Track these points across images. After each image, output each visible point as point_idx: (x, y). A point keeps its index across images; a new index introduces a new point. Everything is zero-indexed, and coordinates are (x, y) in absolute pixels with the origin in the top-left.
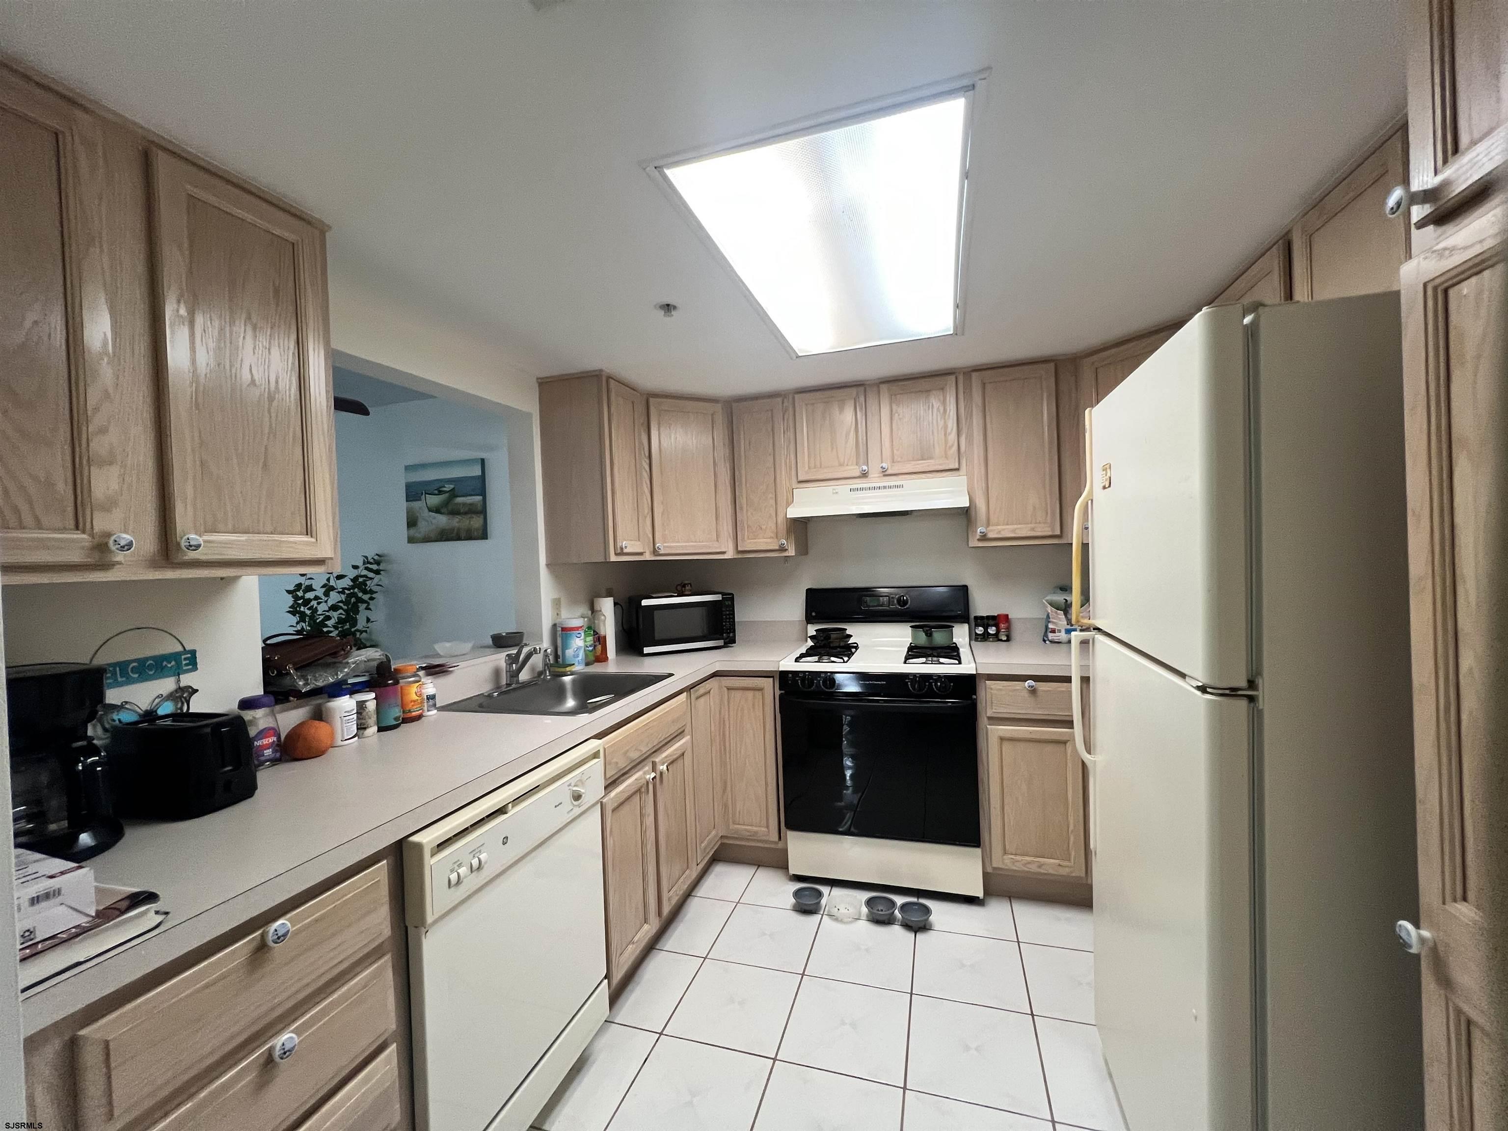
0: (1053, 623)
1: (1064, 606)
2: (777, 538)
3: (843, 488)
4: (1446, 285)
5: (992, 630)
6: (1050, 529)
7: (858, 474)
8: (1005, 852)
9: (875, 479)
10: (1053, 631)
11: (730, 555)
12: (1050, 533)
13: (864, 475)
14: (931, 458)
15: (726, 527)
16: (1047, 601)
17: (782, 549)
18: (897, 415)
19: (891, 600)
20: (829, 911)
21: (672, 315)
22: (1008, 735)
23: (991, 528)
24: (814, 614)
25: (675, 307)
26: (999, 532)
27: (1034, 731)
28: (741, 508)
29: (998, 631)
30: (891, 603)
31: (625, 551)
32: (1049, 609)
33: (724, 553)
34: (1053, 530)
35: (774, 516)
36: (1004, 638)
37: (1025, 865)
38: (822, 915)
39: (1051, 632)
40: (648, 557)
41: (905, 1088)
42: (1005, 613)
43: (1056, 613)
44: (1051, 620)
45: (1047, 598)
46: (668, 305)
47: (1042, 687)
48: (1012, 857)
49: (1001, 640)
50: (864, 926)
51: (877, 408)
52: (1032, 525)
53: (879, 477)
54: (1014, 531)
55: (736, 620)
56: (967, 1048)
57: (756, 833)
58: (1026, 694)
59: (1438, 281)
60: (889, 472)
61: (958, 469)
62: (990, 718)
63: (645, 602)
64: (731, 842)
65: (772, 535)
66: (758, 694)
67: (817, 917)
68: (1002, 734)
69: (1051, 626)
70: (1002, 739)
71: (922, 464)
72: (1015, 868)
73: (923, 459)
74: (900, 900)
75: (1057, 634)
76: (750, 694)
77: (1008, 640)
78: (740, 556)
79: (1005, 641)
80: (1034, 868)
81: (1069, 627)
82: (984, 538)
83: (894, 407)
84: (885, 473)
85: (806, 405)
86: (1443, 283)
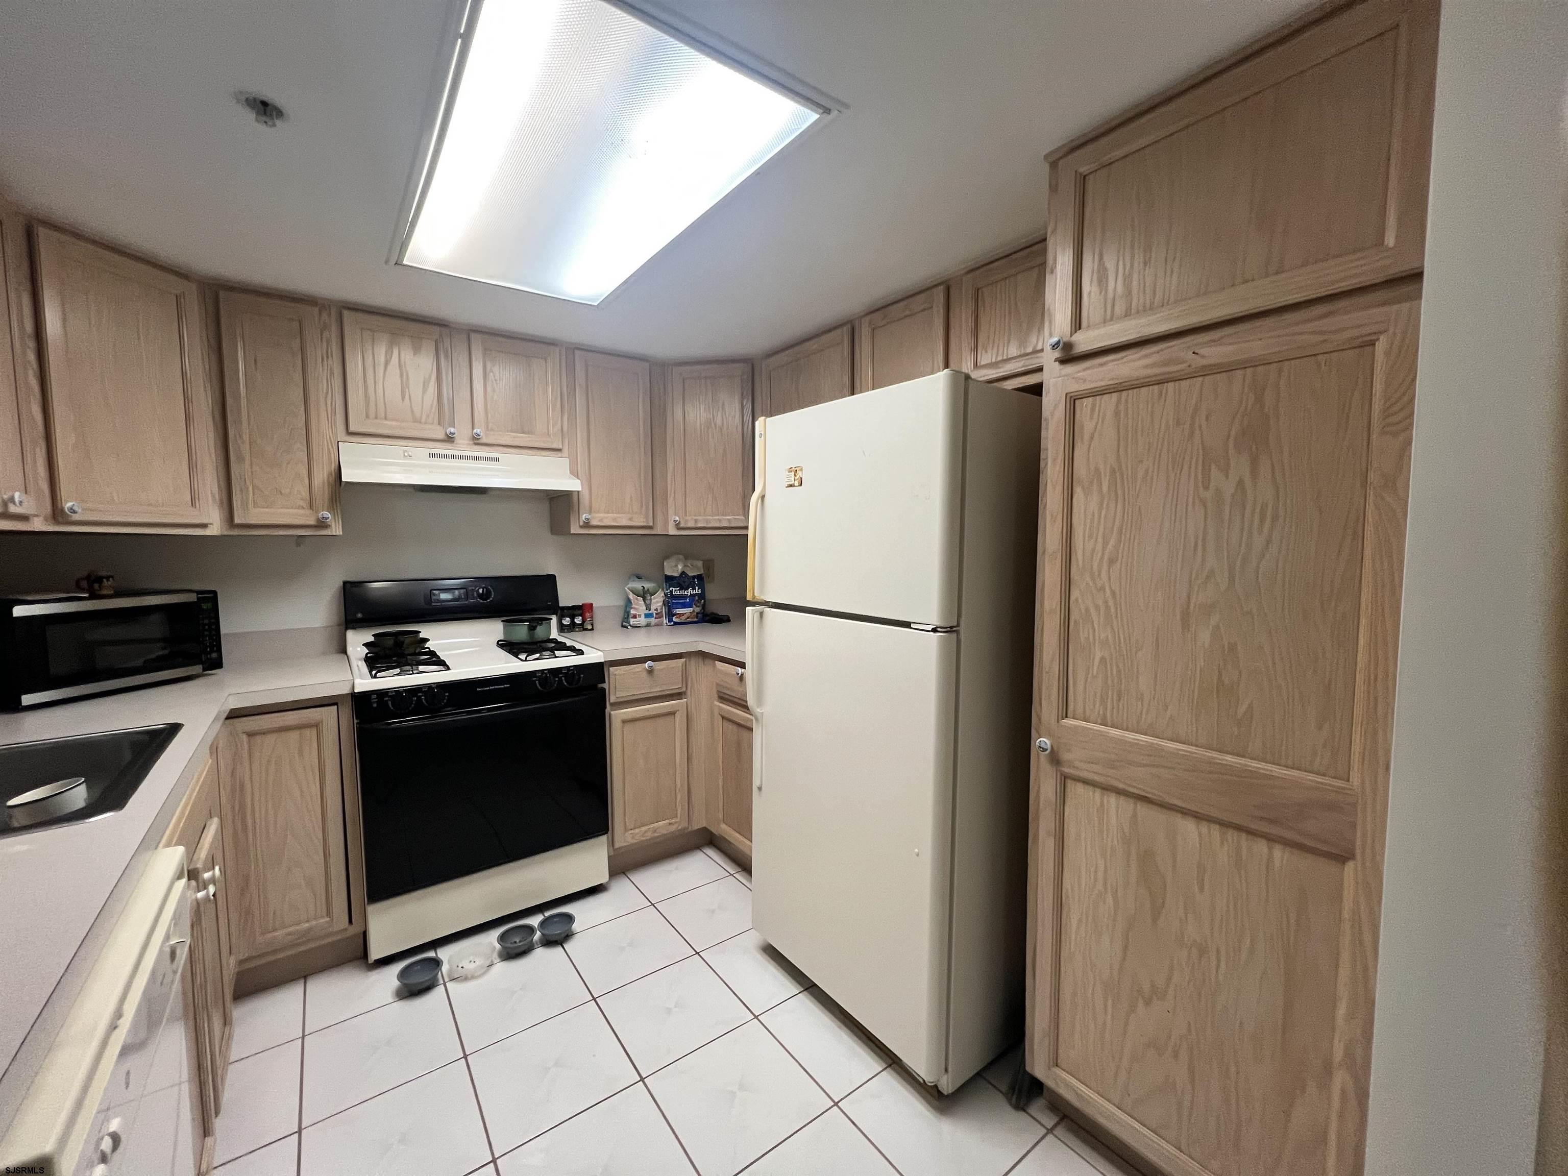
0: (634, 608)
1: (642, 593)
2: (311, 507)
3: (420, 452)
4: (1075, 398)
5: (578, 620)
6: (645, 520)
7: (441, 436)
8: (626, 830)
9: (463, 447)
10: (635, 617)
11: (215, 529)
12: (645, 524)
13: (449, 439)
14: (530, 432)
15: (210, 484)
16: (628, 589)
17: (322, 524)
18: (491, 374)
19: (470, 593)
20: (449, 975)
21: (274, 125)
22: (630, 717)
23: (594, 515)
24: (360, 615)
25: (280, 113)
26: (601, 520)
27: (651, 708)
28: (241, 459)
29: (584, 621)
30: (470, 596)
31: (13, 509)
32: (631, 596)
33: (204, 526)
34: (647, 521)
35: (306, 476)
36: (590, 627)
37: (643, 836)
38: (445, 984)
39: (632, 618)
40: (38, 525)
41: (642, 1079)
42: (591, 602)
43: (637, 599)
44: (633, 606)
45: (629, 586)
46: (264, 104)
47: (658, 666)
48: (632, 832)
49: (587, 630)
50: (502, 968)
51: (467, 360)
52: (629, 516)
53: (469, 444)
54: (614, 519)
55: (223, 631)
56: (669, 1011)
57: (310, 929)
58: (645, 674)
59: (1072, 394)
60: (484, 440)
61: (559, 450)
62: (612, 705)
63: (19, 611)
64: (263, 961)
65: (302, 503)
66: (311, 734)
67: (441, 988)
68: (626, 717)
69: (632, 612)
70: (624, 722)
71: (522, 437)
72: (635, 841)
73: (523, 432)
74: (535, 921)
75: (638, 619)
76: (294, 735)
77: (592, 629)
78: (235, 532)
79: (590, 630)
80: (649, 835)
81: (647, 612)
82: (587, 525)
83: (489, 365)
84: (476, 441)
85: (362, 329)
86: (1076, 396)
